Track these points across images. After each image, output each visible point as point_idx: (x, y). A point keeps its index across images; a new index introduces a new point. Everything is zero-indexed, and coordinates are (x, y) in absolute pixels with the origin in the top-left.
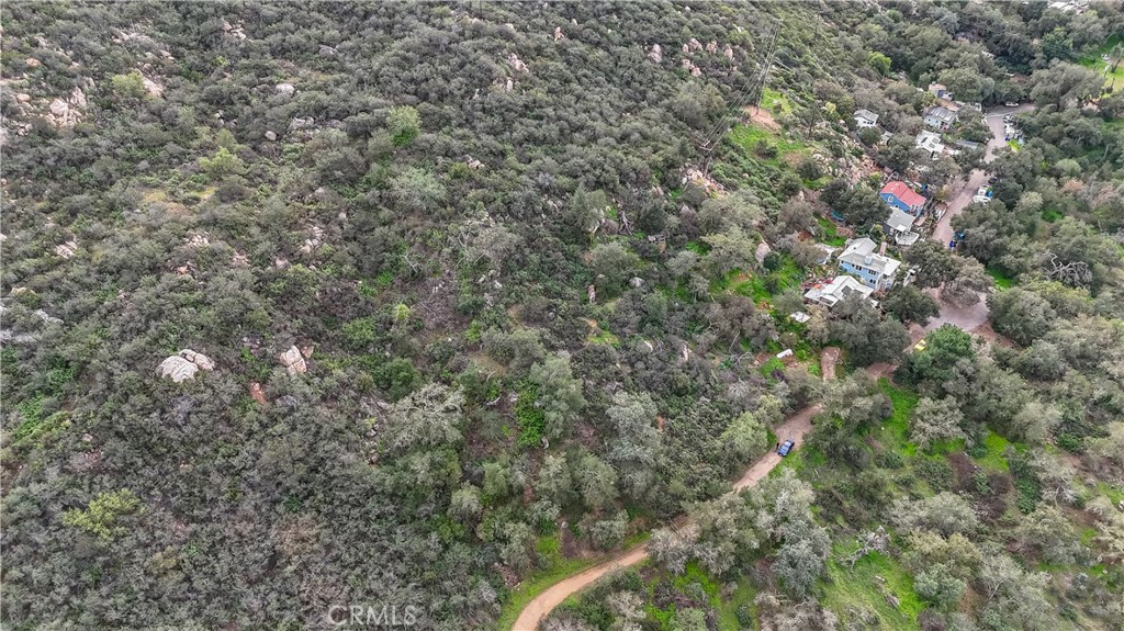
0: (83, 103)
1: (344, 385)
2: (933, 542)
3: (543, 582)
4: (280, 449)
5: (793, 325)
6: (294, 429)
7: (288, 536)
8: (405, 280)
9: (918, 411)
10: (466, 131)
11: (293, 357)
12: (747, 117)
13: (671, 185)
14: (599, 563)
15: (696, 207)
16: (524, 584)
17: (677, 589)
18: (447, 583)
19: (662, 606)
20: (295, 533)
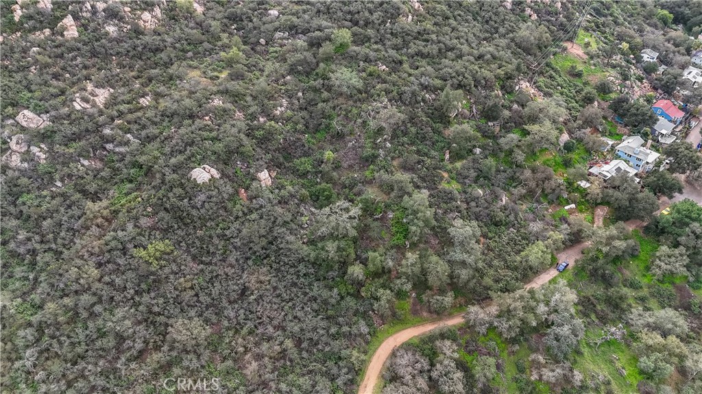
0: (160, 15)
1: (292, 196)
2: (655, 339)
3: (398, 327)
4: (253, 228)
5: (578, 189)
6: (261, 218)
7: (253, 279)
8: (333, 137)
9: (658, 254)
10: (379, 46)
11: (264, 176)
12: (565, 49)
13: (507, 90)
14: (433, 321)
15: (523, 106)
16: (385, 327)
17: (480, 343)
18: (341, 319)
19: (470, 353)
20: (257, 278)
